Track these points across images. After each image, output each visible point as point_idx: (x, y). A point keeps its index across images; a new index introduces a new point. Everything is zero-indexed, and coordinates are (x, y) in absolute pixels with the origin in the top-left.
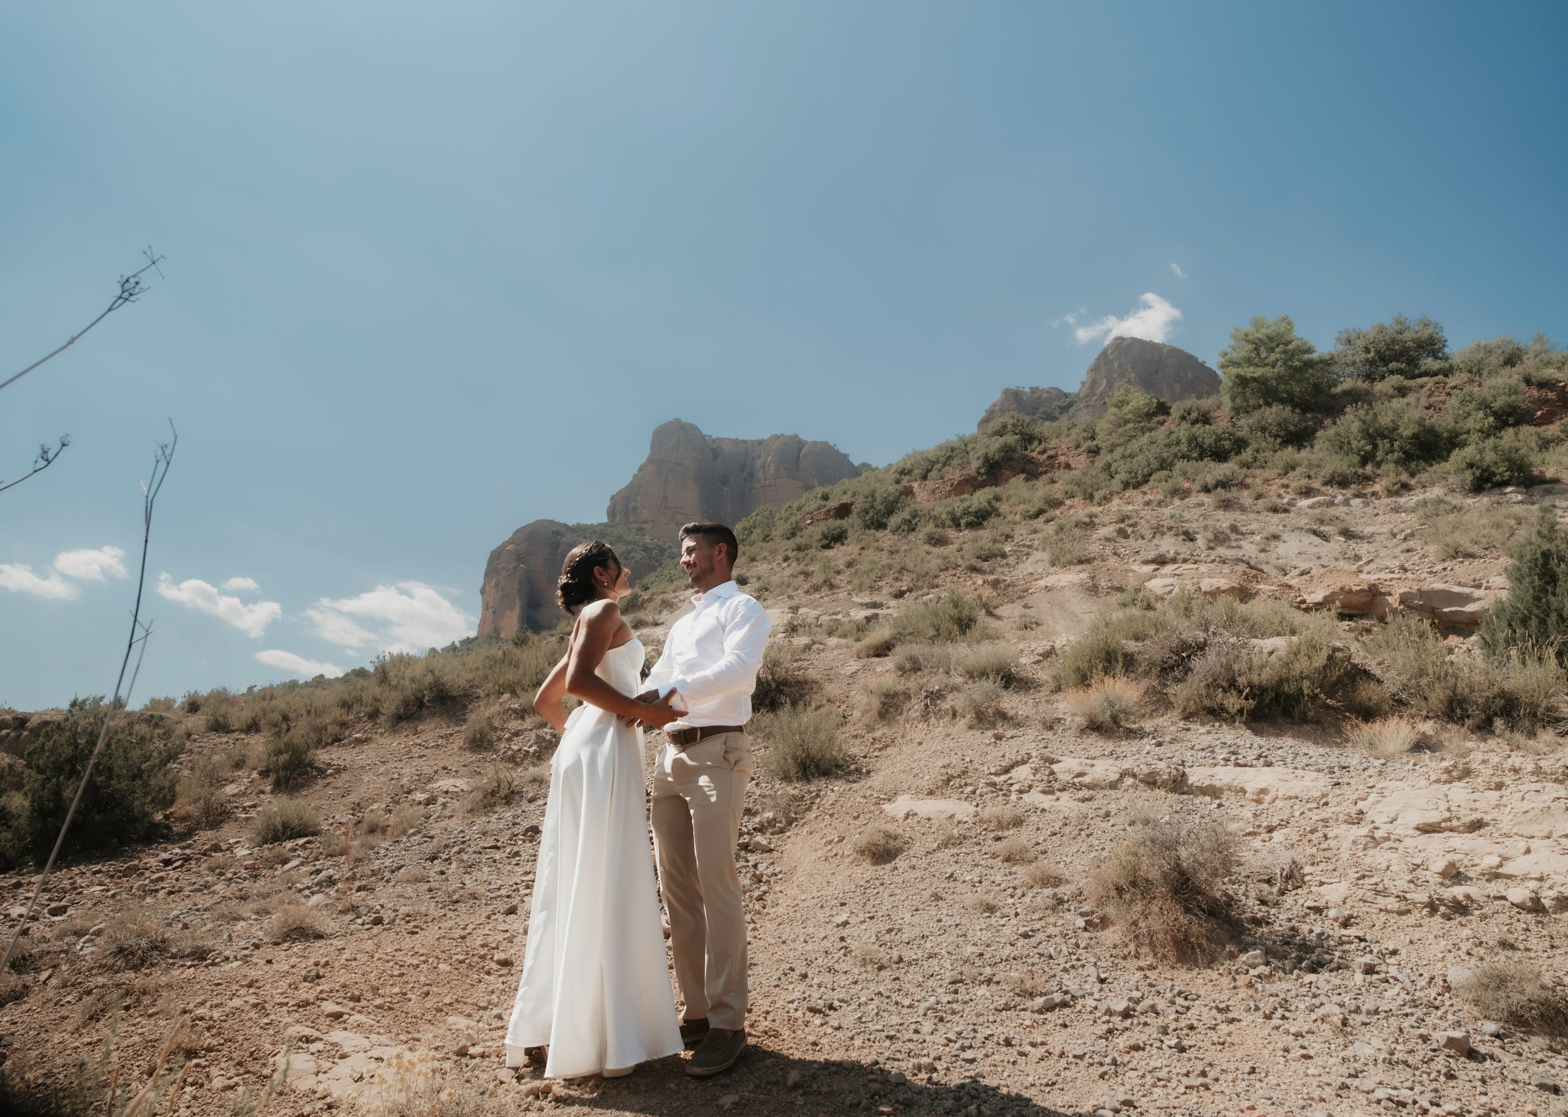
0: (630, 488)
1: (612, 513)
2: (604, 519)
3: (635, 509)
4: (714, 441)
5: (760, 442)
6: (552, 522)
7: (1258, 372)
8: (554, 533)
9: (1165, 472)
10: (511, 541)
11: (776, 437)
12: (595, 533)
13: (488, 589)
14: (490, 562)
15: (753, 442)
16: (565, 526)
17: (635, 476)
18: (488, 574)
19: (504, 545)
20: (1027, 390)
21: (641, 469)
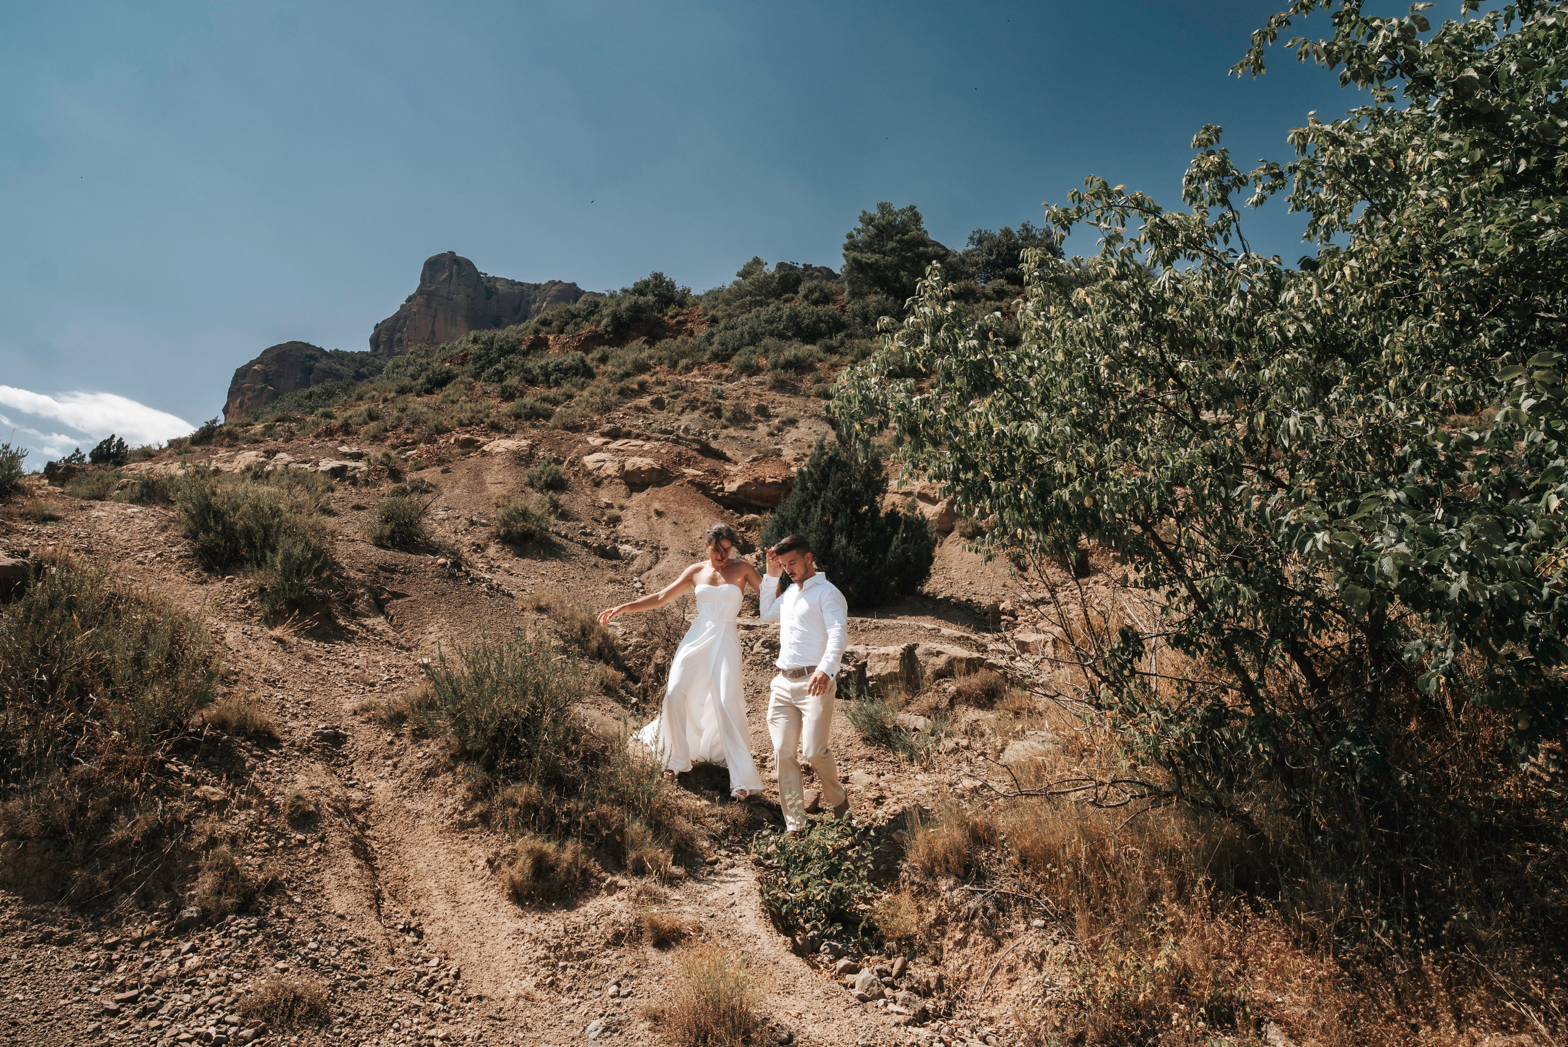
0: (396, 318)
1: (375, 341)
2: (367, 348)
3: (400, 340)
4: (489, 280)
5: (537, 287)
6: (307, 346)
7: (874, 258)
8: (307, 356)
9: (752, 348)
10: (258, 361)
11: (554, 283)
12: (354, 361)
13: (231, 409)
14: (235, 381)
15: (529, 286)
16: (321, 350)
17: (402, 306)
18: (231, 393)
19: (252, 363)
20: (801, 266)
21: (409, 300)
